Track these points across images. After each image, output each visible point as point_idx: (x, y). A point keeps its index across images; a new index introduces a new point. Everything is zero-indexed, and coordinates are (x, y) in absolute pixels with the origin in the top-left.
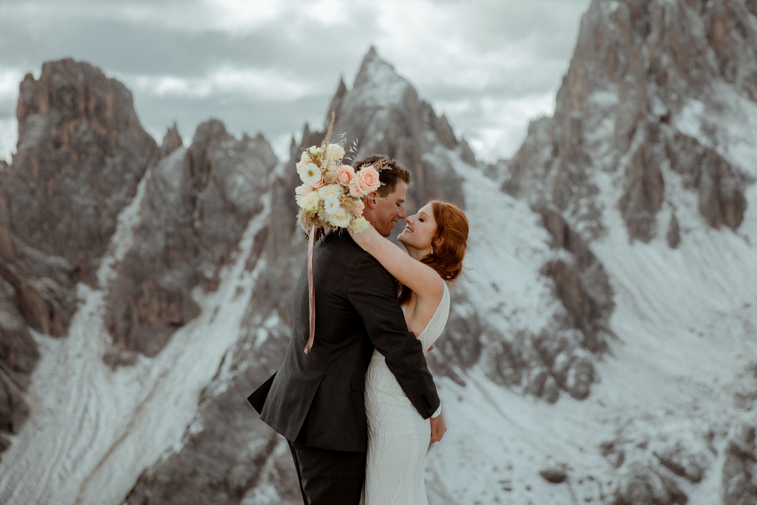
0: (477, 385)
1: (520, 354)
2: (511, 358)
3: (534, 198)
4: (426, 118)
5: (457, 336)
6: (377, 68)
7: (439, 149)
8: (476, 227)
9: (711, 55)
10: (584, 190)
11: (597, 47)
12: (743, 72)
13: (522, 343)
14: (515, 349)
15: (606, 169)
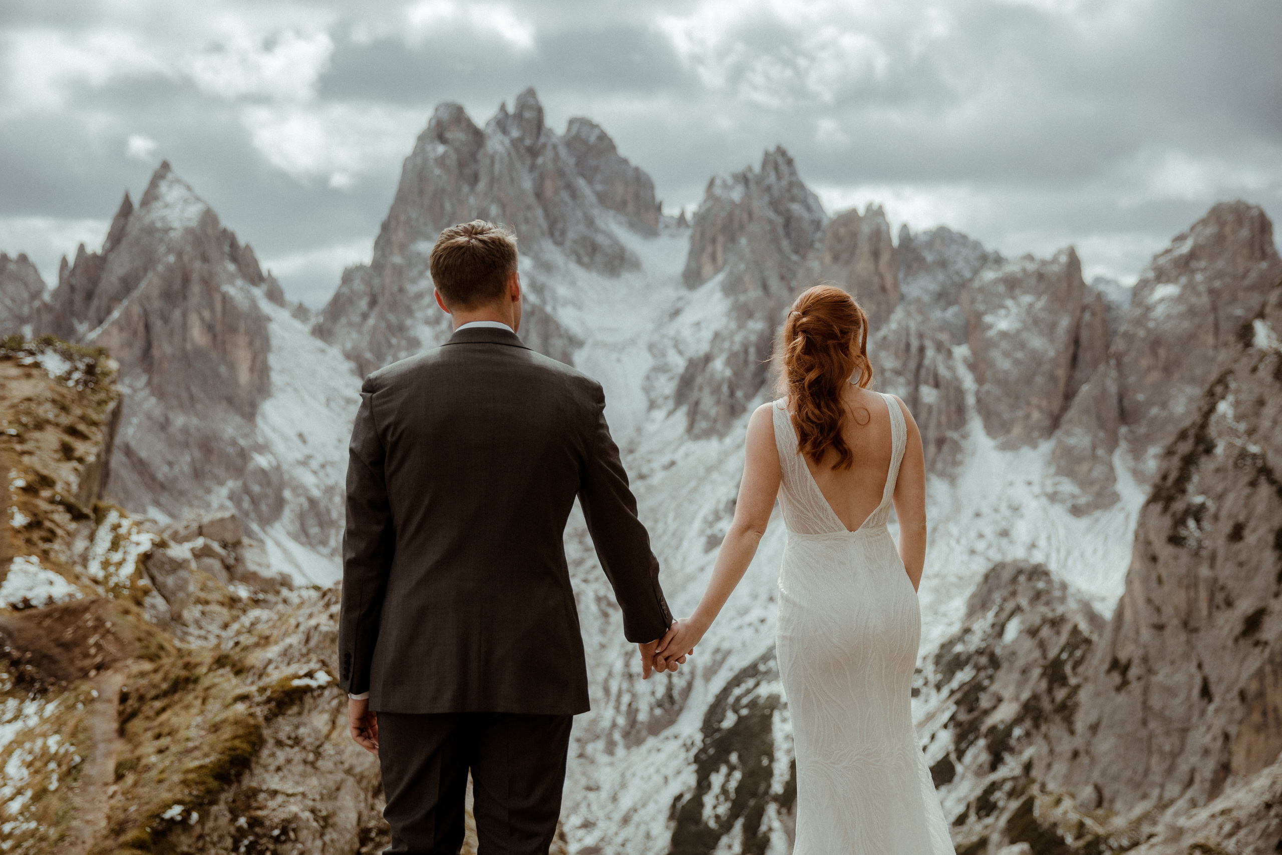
0: (278, 544)
1: (328, 511)
2: (318, 515)
3: (349, 345)
4: (227, 249)
5: (256, 489)
6: (170, 187)
7: (239, 283)
8: (282, 371)
9: (539, 212)
10: (404, 343)
11: (421, 193)
12: (572, 235)
13: (331, 500)
14: (322, 506)
15: (428, 322)
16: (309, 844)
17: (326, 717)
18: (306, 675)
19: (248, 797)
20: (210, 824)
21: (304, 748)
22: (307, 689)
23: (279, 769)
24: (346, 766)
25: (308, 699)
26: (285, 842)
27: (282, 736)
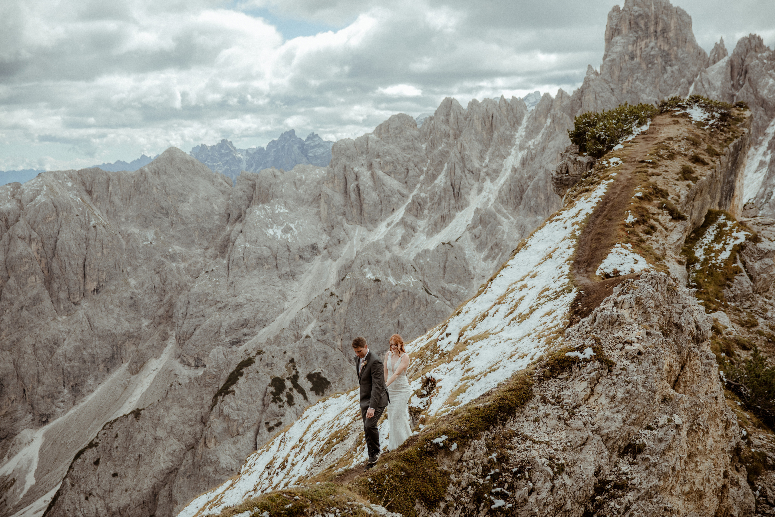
16: (539, 484)
17: (585, 384)
18: (577, 349)
19: (506, 438)
20: (468, 453)
21: (562, 407)
22: (575, 360)
23: (536, 420)
24: (596, 427)
25: (575, 369)
26: (520, 479)
27: (548, 394)
